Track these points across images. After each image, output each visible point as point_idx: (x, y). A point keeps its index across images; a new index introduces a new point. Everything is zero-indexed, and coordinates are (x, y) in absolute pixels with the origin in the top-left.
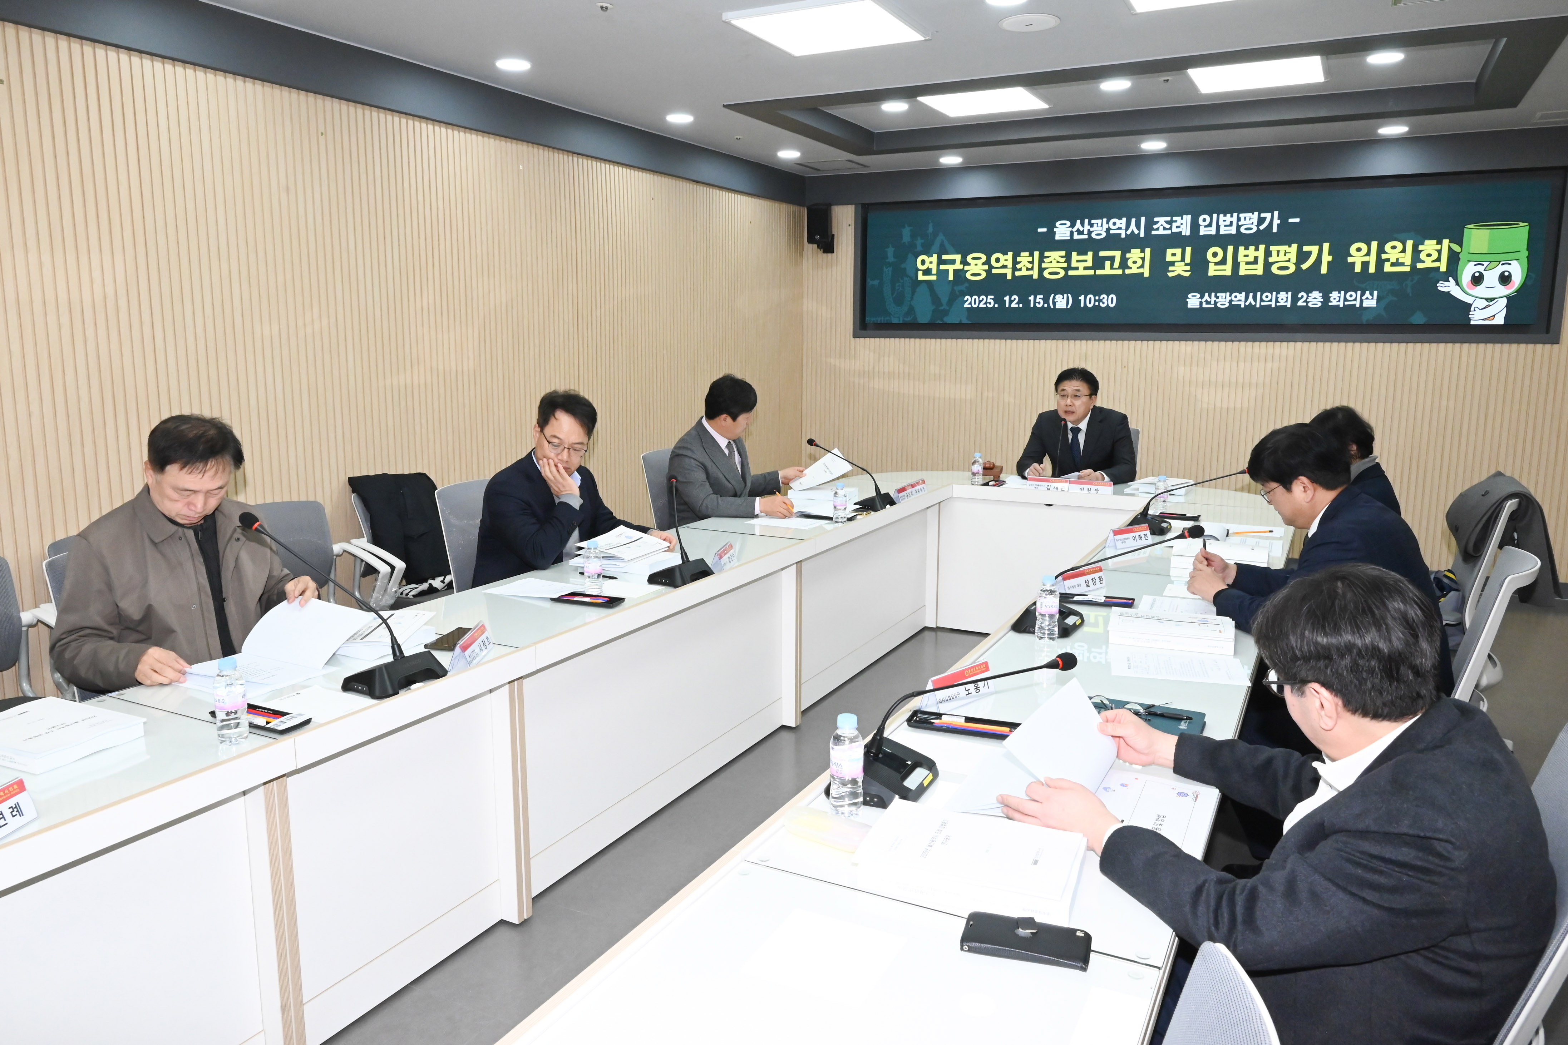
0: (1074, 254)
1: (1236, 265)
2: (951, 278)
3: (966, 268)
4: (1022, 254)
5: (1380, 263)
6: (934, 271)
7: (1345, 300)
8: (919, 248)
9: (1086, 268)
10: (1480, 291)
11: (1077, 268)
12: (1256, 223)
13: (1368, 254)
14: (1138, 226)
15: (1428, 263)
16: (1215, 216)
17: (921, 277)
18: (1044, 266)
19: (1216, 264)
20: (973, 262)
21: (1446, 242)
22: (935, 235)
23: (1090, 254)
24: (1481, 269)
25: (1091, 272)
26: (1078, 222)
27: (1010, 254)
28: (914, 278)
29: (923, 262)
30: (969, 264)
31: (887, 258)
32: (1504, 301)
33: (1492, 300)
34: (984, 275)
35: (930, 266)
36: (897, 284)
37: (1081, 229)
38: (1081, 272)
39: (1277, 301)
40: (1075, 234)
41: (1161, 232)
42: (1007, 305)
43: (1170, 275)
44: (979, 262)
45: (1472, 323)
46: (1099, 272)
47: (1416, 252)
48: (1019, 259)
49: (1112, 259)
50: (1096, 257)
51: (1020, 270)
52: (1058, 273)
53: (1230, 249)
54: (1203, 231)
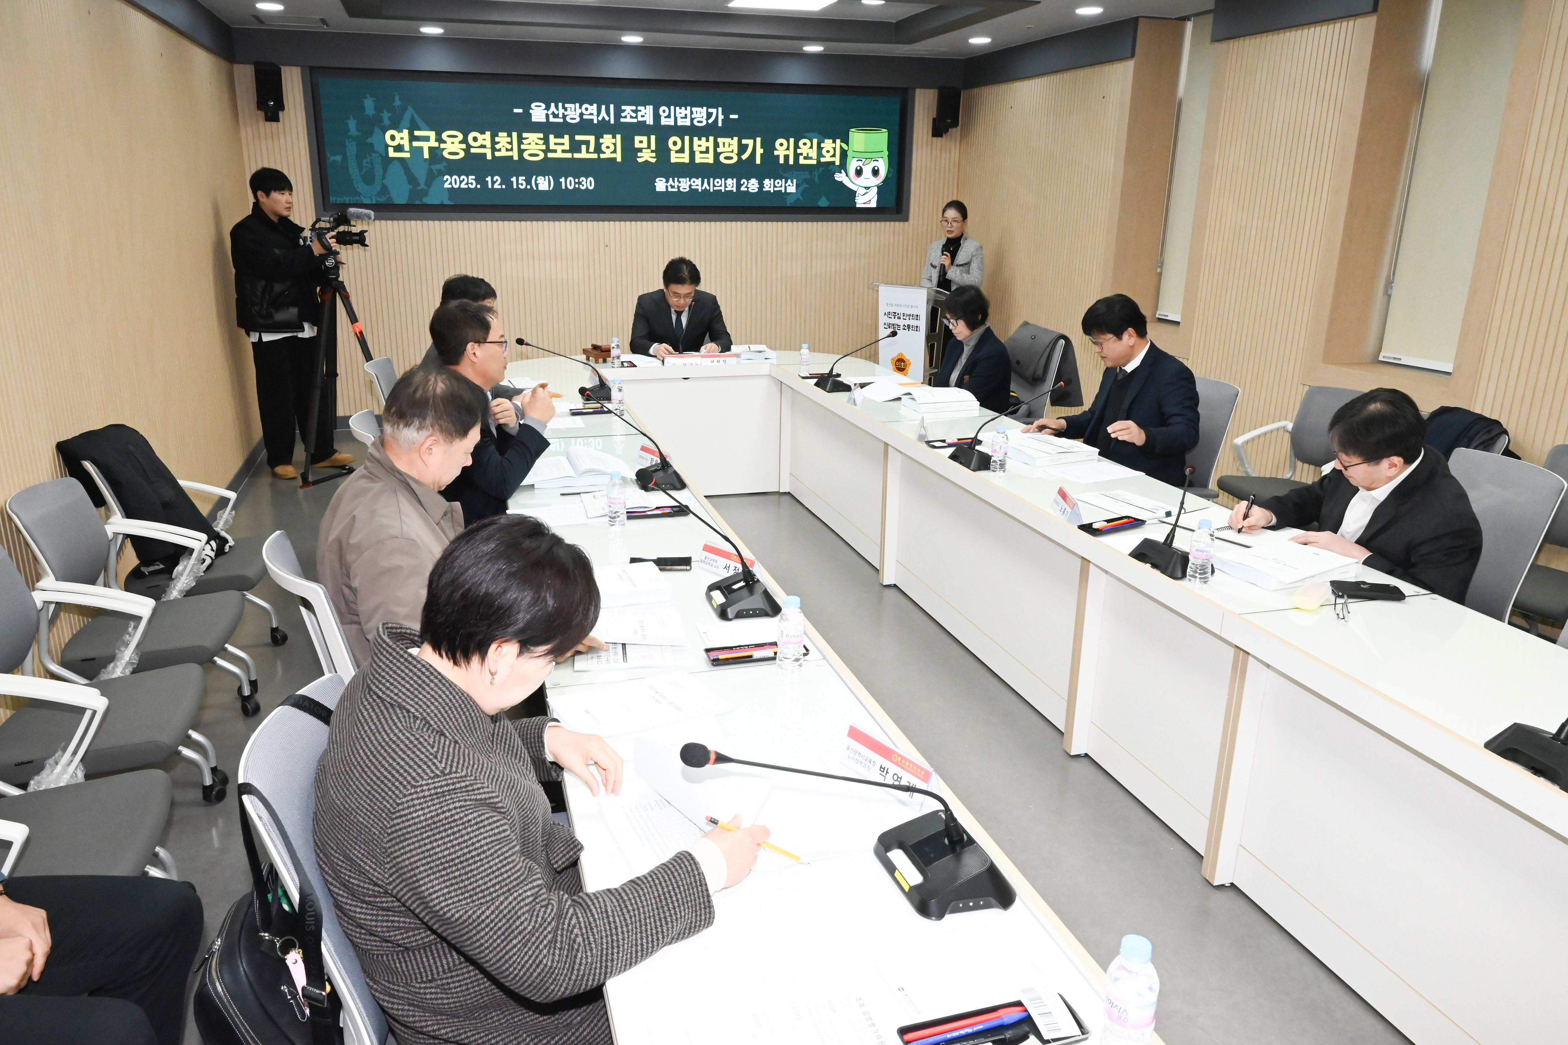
0: (551, 137)
1: (692, 154)
2: (426, 155)
3: (442, 146)
4: (500, 134)
5: (797, 156)
6: (407, 148)
7: (775, 186)
8: (387, 122)
9: (564, 151)
10: (861, 181)
11: (555, 151)
12: (705, 117)
13: (788, 149)
14: (608, 114)
15: (827, 158)
16: (672, 108)
17: (392, 154)
18: (523, 147)
19: (677, 152)
20: (449, 140)
21: (838, 141)
22: (404, 110)
23: (567, 137)
24: (860, 164)
25: (569, 155)
26: (553, 105)
27: (488, 134)
28: (384, 155)
29: (393, 138)
30: (445, 142)
31: (349, 131)
32: (875, 190)
33: (869, 188)
34: (462, 154)
35: (402, 142)
36: (364, 161)
37: (556, 112)
38: (559, 155)
39: (726, 187)
40: (551, 117)
41: (628, 120)
42: (490, 186)
43: (640, 160)
44: (456, 140)
45: (858, 206)
46: (576, 156)
47: (820, 148)
48: (497, 139)
49: (587, 143)
50: (572, 140)
51: (500, 150)
52: (537, 155)
53: (687, 138)
54: (664, 122)
